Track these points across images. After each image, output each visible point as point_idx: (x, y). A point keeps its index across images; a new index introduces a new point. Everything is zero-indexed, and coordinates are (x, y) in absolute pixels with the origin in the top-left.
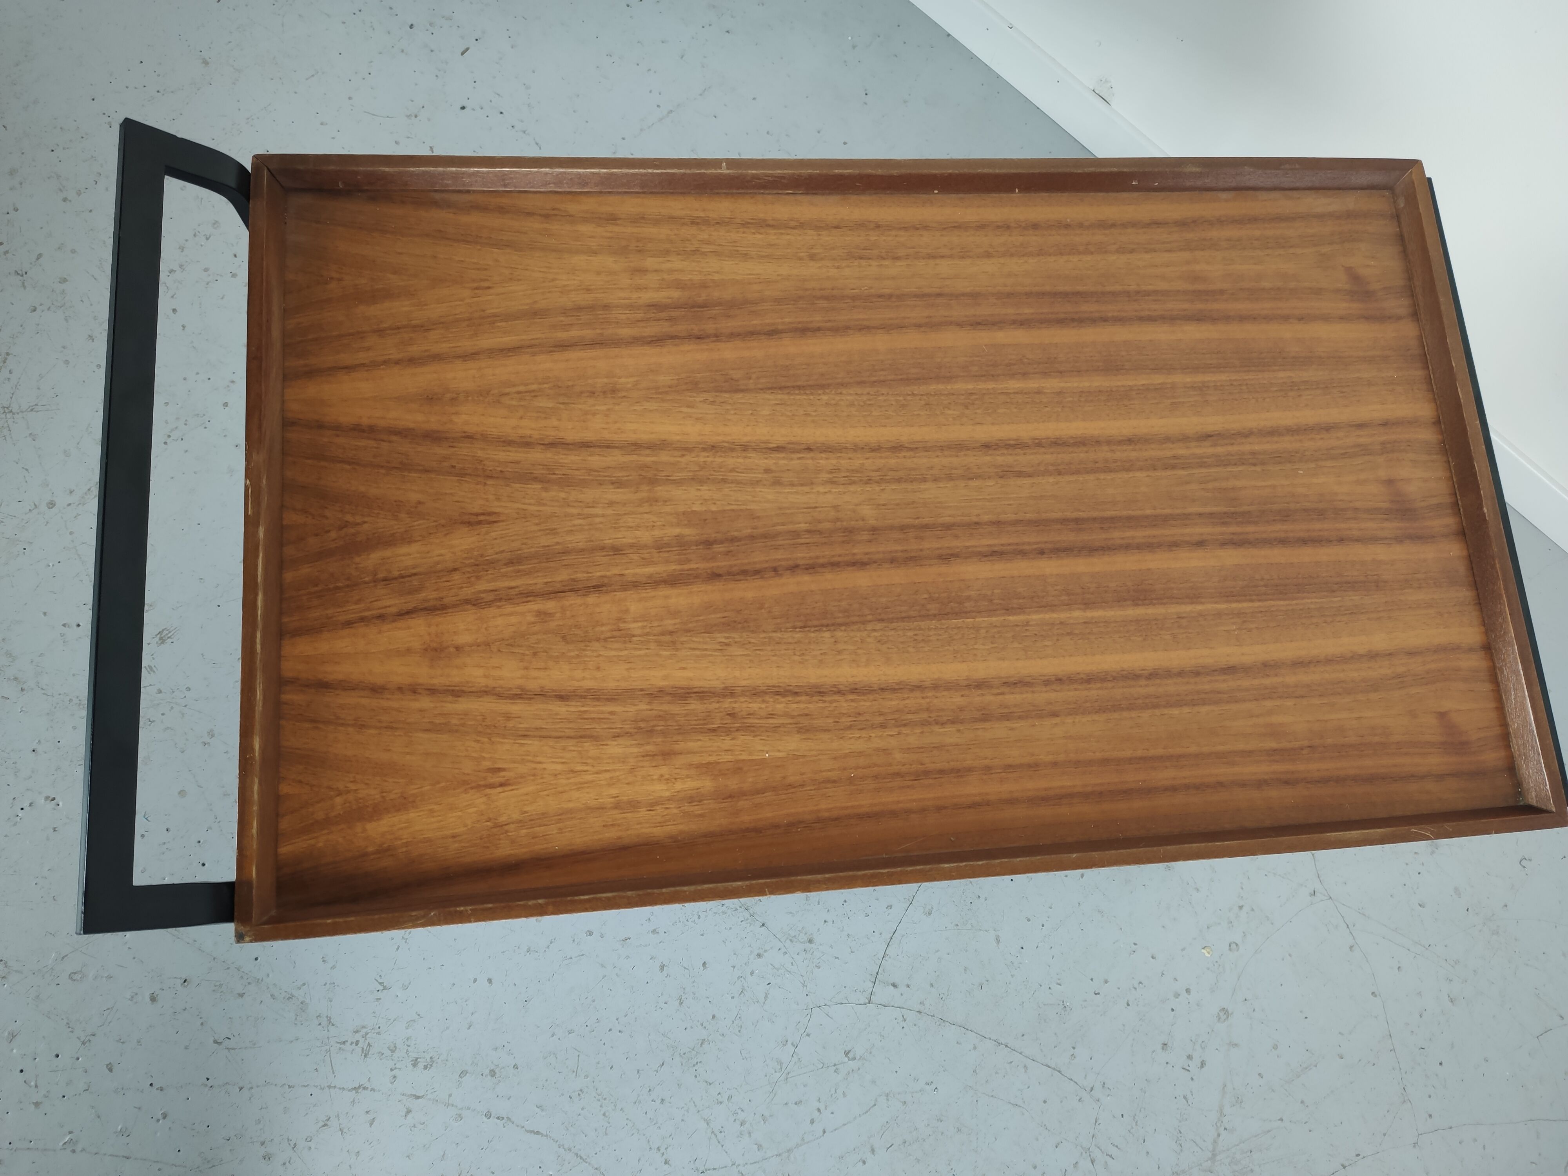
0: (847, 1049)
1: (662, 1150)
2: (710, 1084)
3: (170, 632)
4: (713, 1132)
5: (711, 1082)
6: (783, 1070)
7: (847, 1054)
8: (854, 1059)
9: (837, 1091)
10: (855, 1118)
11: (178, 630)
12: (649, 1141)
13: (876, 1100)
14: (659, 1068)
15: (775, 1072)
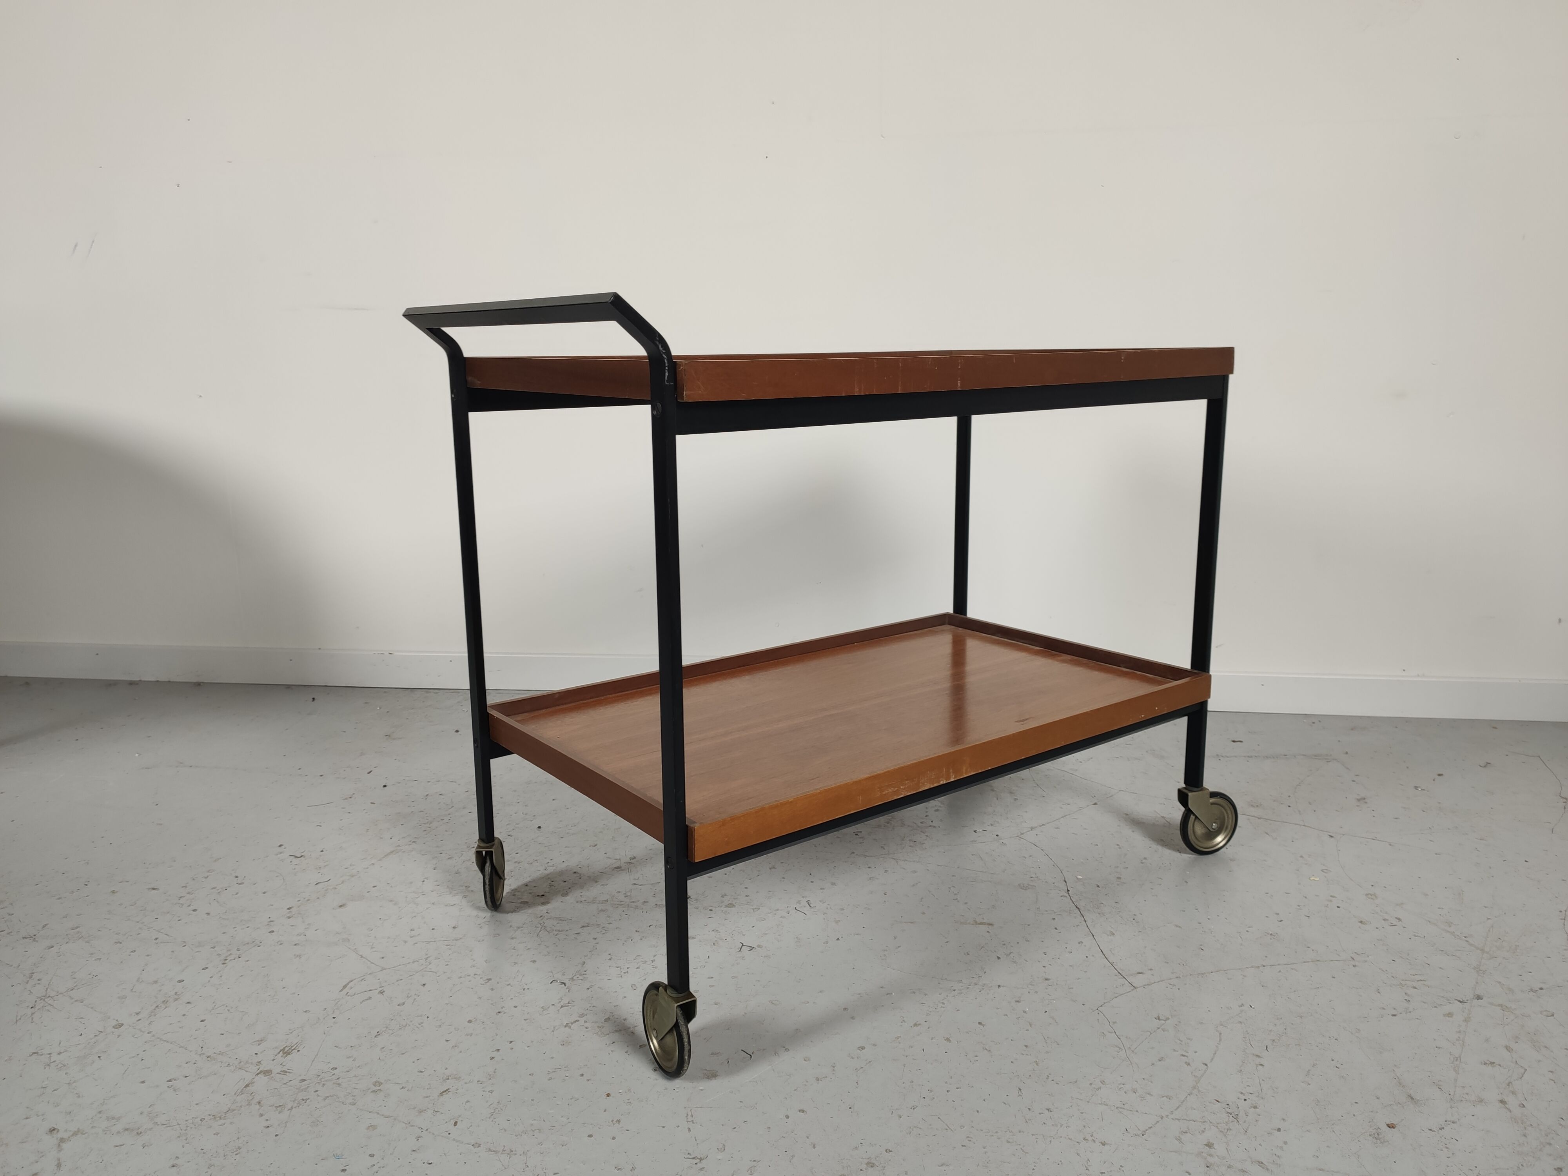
0: (1156, 1016)
1: (1090, 1138)
2: (1076, 1082)
3: (292, 1047)
4: (1117, 1108)
5: (1075, 1081)
6: (1123, 1049)
7: (1158, 1018)
8: (1168, 1019)
9: (1181, 1039)
10: (1217, 1046)
11: (301, 1042)
12: (1071, 1139)
13: (1218, 1031)
14: (1020, 1093)
15: (1118, 1052)
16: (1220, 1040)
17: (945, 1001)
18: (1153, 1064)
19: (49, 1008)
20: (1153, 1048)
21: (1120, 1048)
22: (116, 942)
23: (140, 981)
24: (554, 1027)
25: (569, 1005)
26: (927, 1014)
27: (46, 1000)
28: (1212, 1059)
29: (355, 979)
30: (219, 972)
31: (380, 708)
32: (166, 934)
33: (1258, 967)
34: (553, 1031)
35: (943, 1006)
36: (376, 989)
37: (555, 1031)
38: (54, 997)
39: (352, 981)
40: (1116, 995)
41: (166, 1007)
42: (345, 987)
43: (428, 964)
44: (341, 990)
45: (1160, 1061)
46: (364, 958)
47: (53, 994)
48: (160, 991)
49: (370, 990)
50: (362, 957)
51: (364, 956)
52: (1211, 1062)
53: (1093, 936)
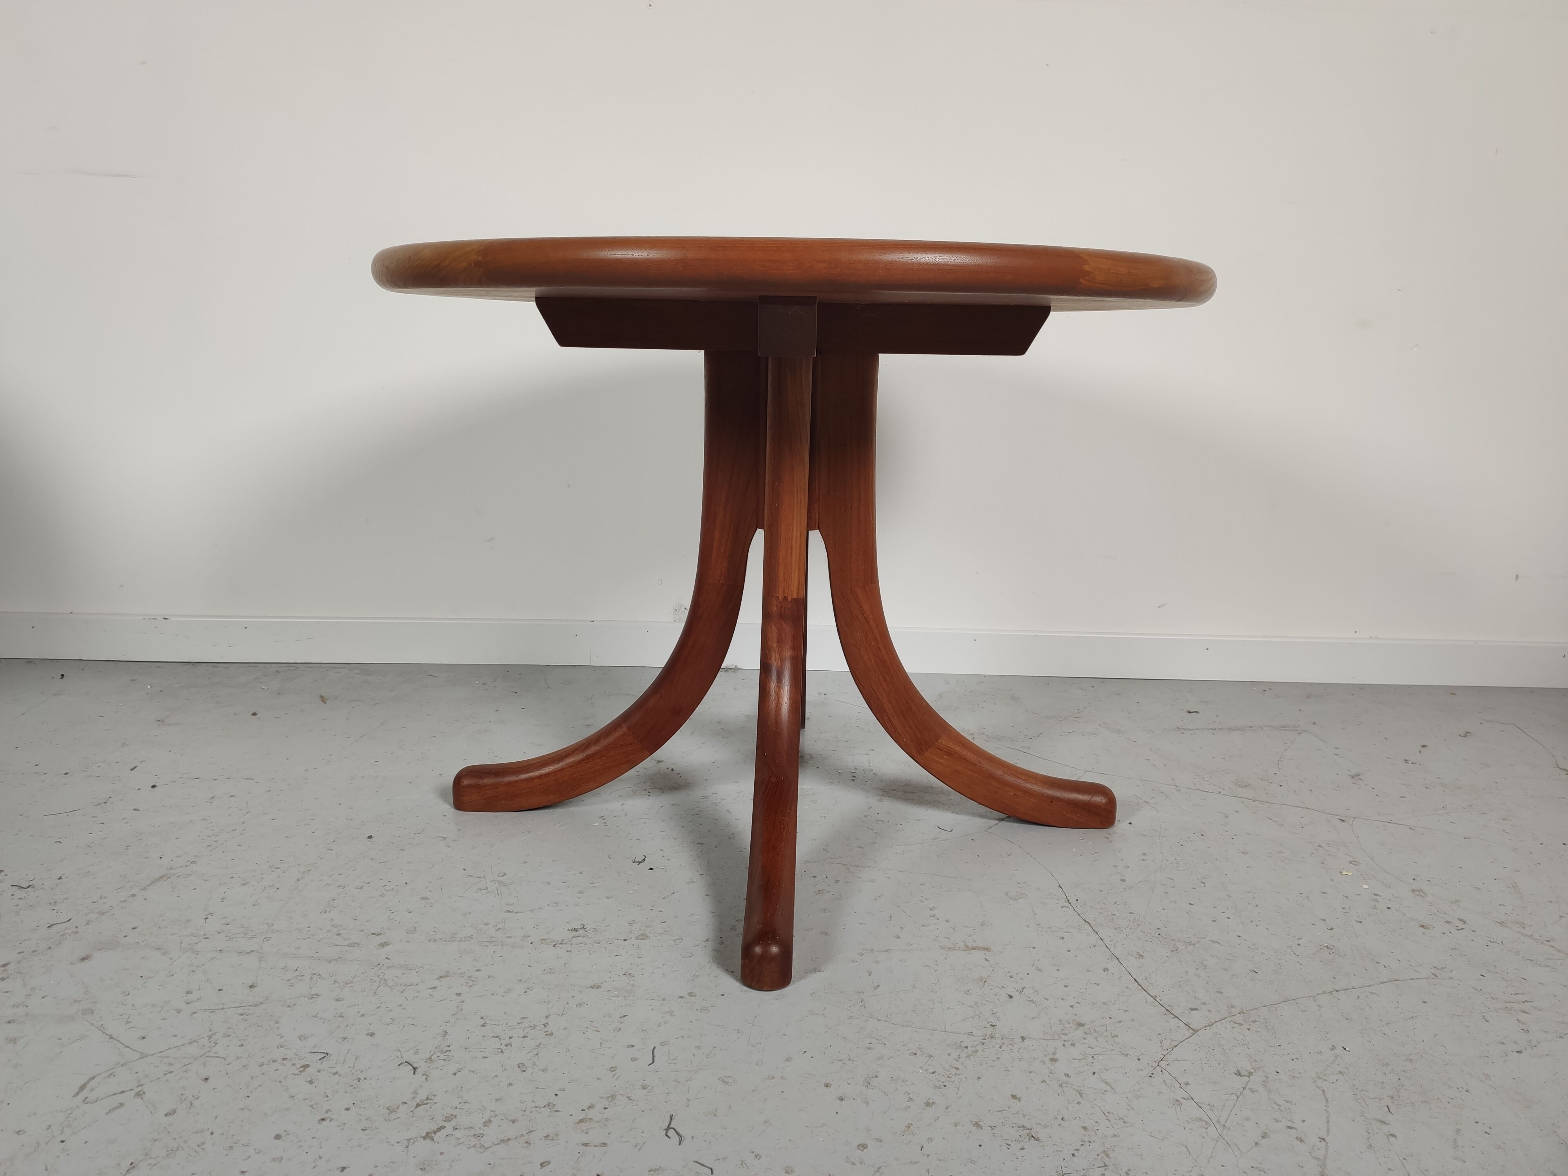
0: (1235, 1070)
7: (1239, 1074)
8: (1250, 1074)
10: (1327, 1111)
15: (1207, 1129)
16: (1327, 1101)
17: (957, 1065)
18: (1257, 1144)
20: (1248, 1119)
21: (1206, 1122)
24: (409, 1140)
25: (429, 1101)
28: (1328, 1131)
29: (99, 1075)
31: (151, 687)
34: (407, 1147)
36: (131, 1090)
39: (93, 1078)
40: (1176, 1043)
42: (82, 1088)
43: (214, 1045)
44: (77, 1094)
45: (1264, 1138)
46: (114, 1039)
49: (122, 1092)
51: (113, 1036)
53: (1118, 959)
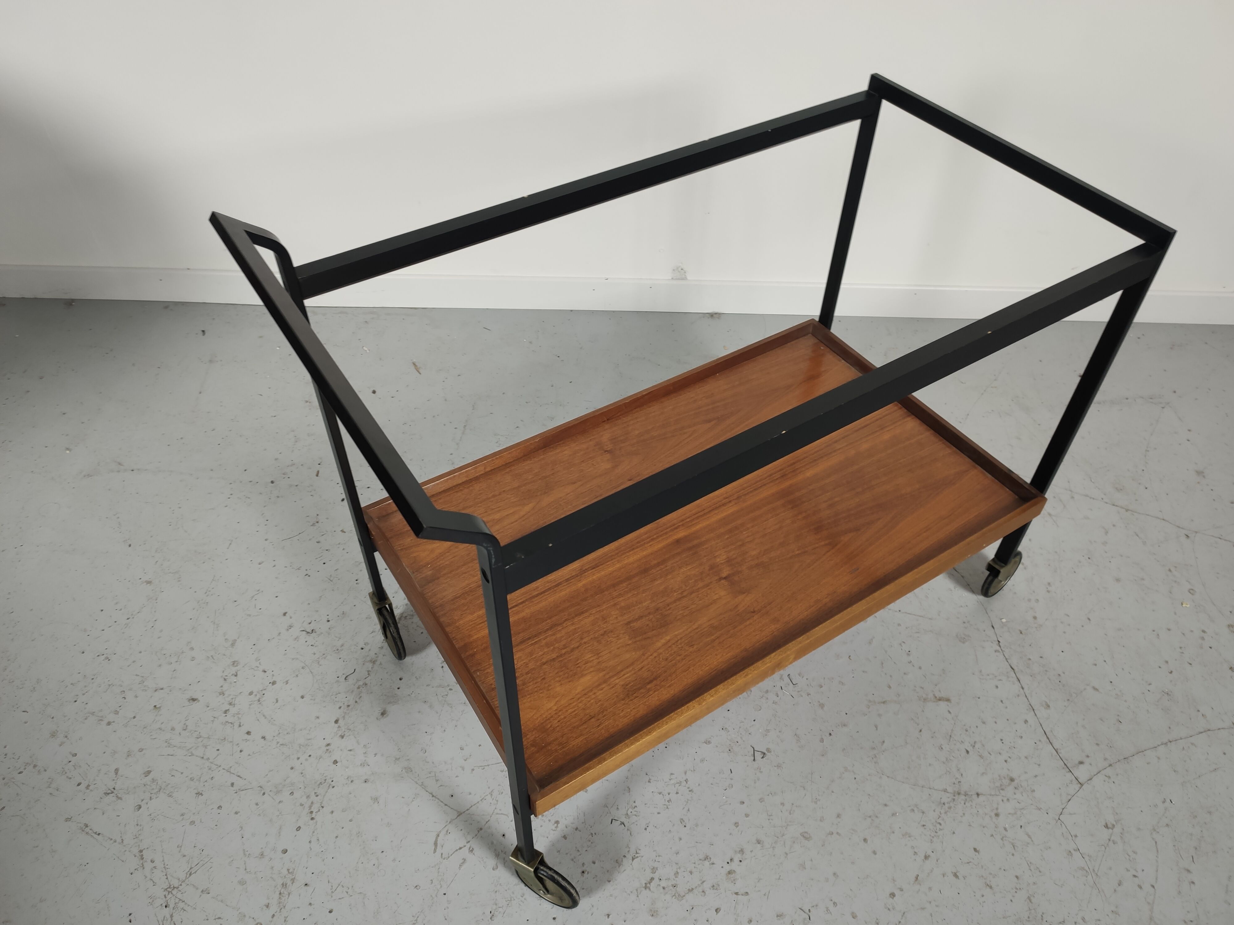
0: (1104, 824)
2: (1064, 922)
5: (1063, 920)
6: (1089, 872)
7: (1107, 827)
8: (1114, 826)
9: (1129, 854)
10: (1157, 861)
13: (1153, 839)
16: (1158, 851)
17: (940, 821)
18: (1115, 891)
19: (181, 905)
20: (1110, 869)
21: (1087, 871)
22: (196, 794)
23: (247, 855)
24: (637, 890)
25: (638, 855)
26: (932, 842)
27: (173, 892)
28: (1157, 879)
29: (440, 832)
30: (313, 832)
32: (238, 776)
33: (1166, 744)
34: (638, 896)
35: (941, 827)
36: (465, 846)
37: (639, 896)
38: (178, 887)
39: (438, 836)
40: (1069, 797)
41: (289, 894)
42: (436, 844)
43: (496, 802)
44: (435, 851)
45: (1119, 885)
46: (435, 797)
47: (176, 883)
48: (272, 868)
49: (460, 848)
50: (433, 796)
51: (434, 794)
52: (1156, 882)
53: (1033, 710)
